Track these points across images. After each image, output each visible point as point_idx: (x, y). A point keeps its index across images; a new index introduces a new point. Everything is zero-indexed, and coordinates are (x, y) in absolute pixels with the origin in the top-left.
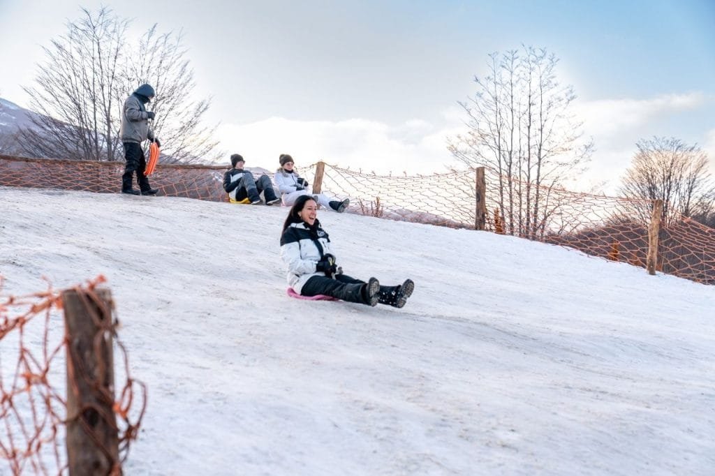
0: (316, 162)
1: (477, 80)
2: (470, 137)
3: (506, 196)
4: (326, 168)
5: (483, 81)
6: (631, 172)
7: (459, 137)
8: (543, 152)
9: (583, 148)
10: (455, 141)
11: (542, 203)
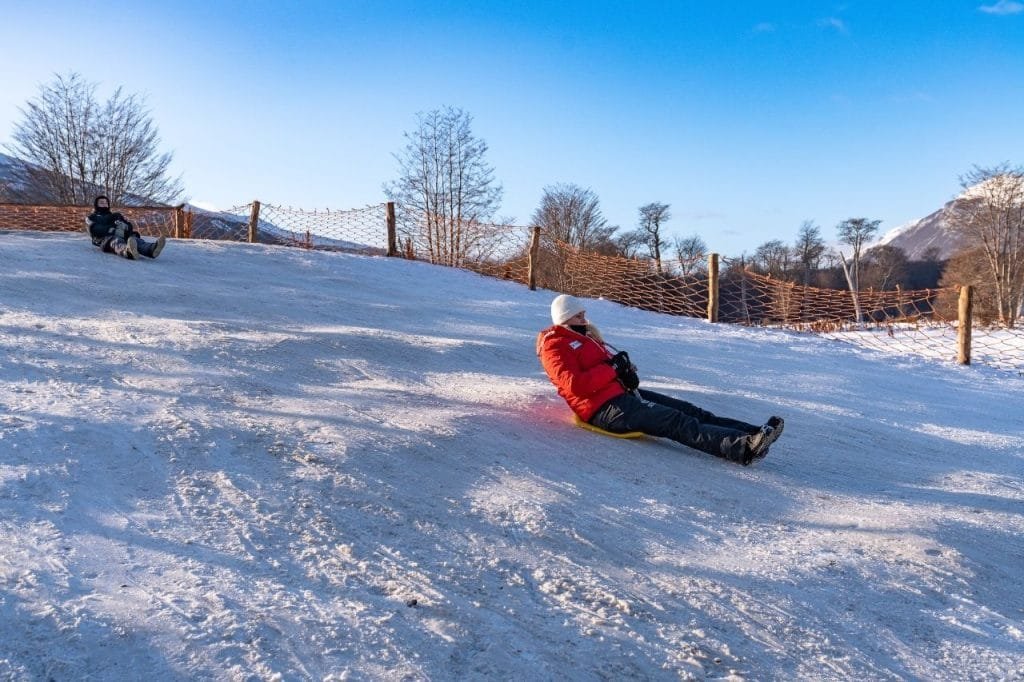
0: (252, 202)
1: (406, 135)
2: (402, 183)
3: (434, 231)
4: (261, 207)
5: (411, 136)
6: (539, 211)
7: (394, 182)
8: (462, 195)
9: (494, 190)
10: (390, 185)
11: (463, 236)
